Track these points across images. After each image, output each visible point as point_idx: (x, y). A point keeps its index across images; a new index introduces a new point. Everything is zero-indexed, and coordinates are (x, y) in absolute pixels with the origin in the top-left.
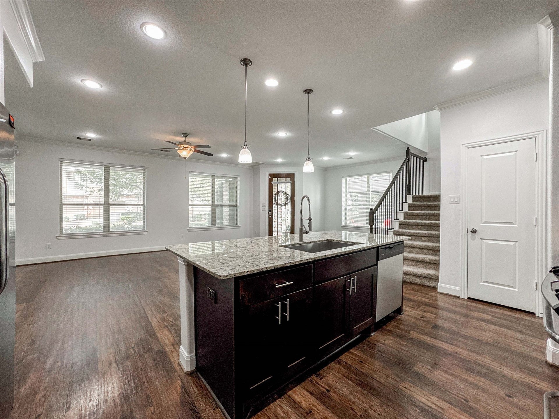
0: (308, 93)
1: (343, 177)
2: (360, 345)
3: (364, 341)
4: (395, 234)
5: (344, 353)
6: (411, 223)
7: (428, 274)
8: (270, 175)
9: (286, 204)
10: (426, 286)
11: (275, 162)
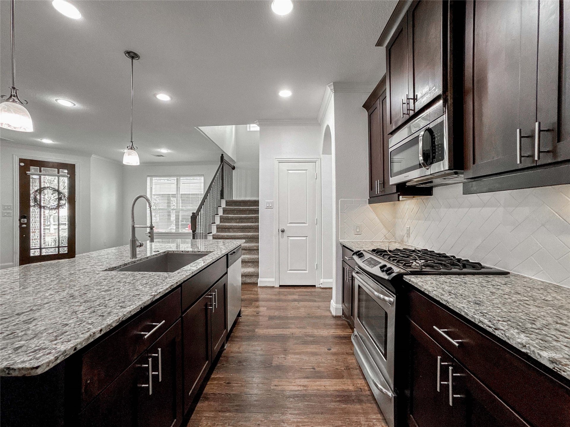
0: (133, 58)
1: (149, 176)
2: (219, 365)
3: (221, 358)
4: (214, 238)
5: (206, 384)
6: (228, 226)
7: (249, 272)
8: (21, 160)
9: (59, 206)
10: (248, 283)
11: (38, 142)
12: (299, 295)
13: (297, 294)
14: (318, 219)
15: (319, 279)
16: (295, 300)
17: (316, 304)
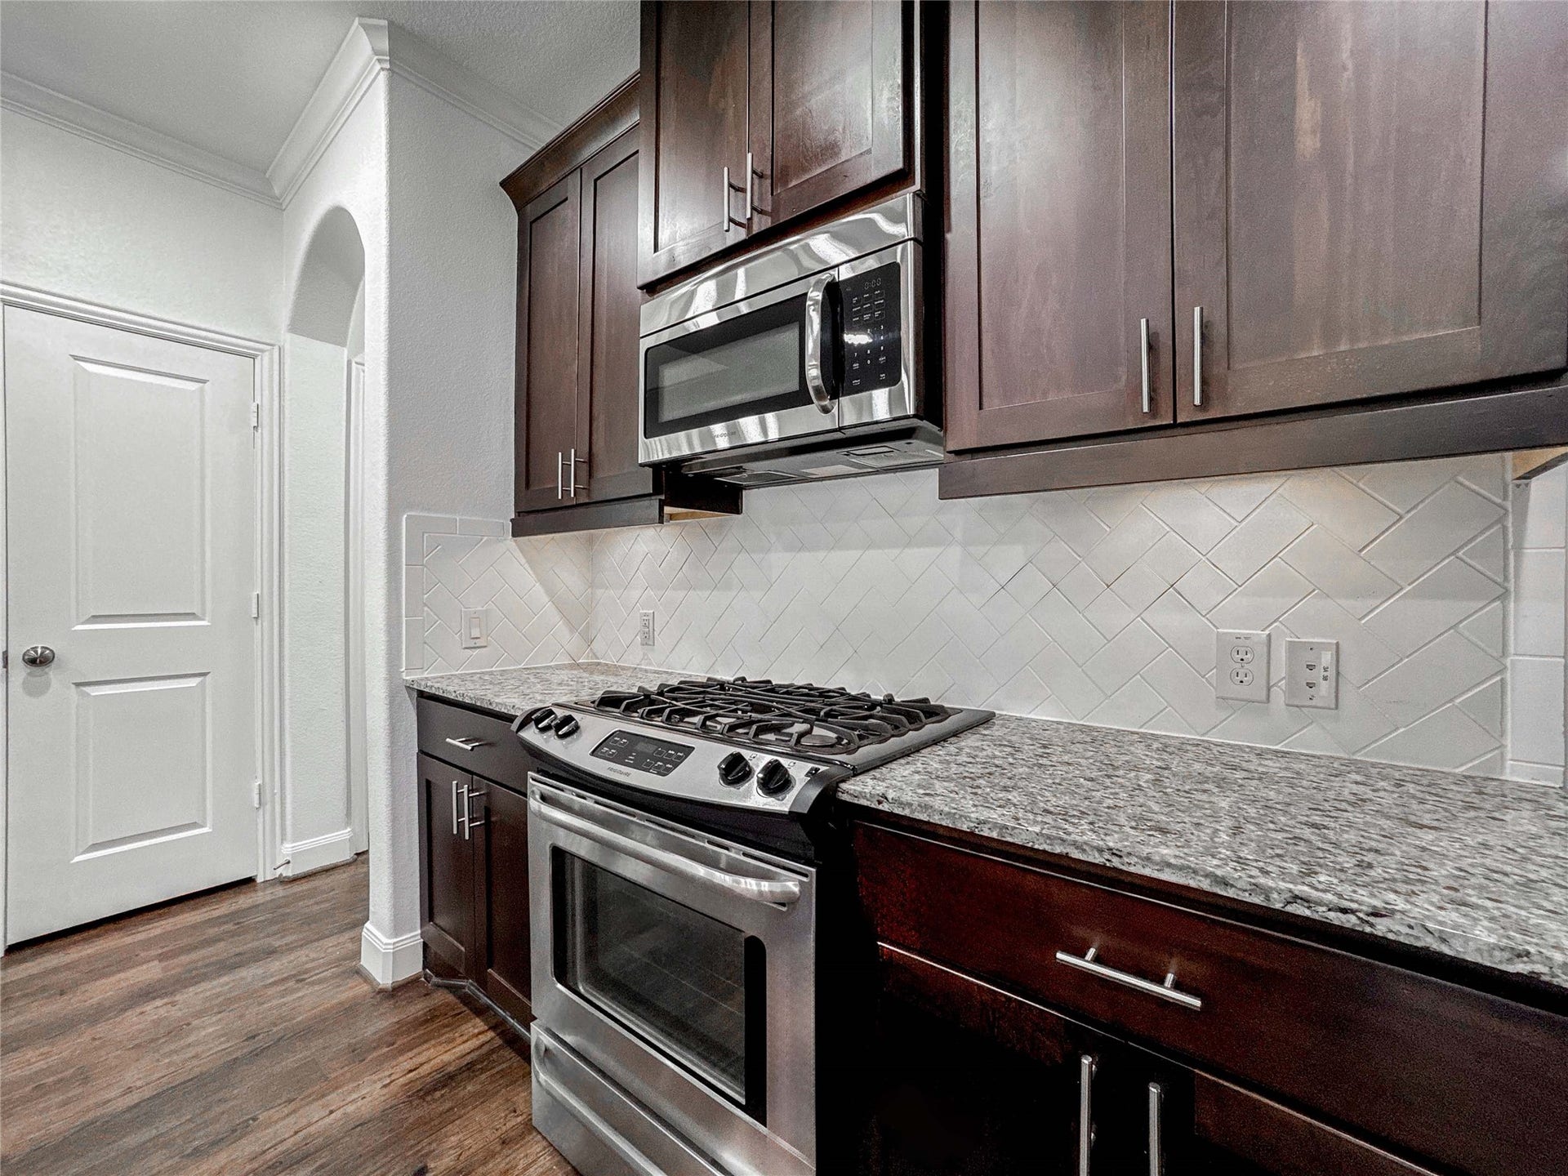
12: (162, 958)
13: (153, 953)
14: (266, 597)
15: (273, 846)
16: (147, 993)
17: (277, 966)
